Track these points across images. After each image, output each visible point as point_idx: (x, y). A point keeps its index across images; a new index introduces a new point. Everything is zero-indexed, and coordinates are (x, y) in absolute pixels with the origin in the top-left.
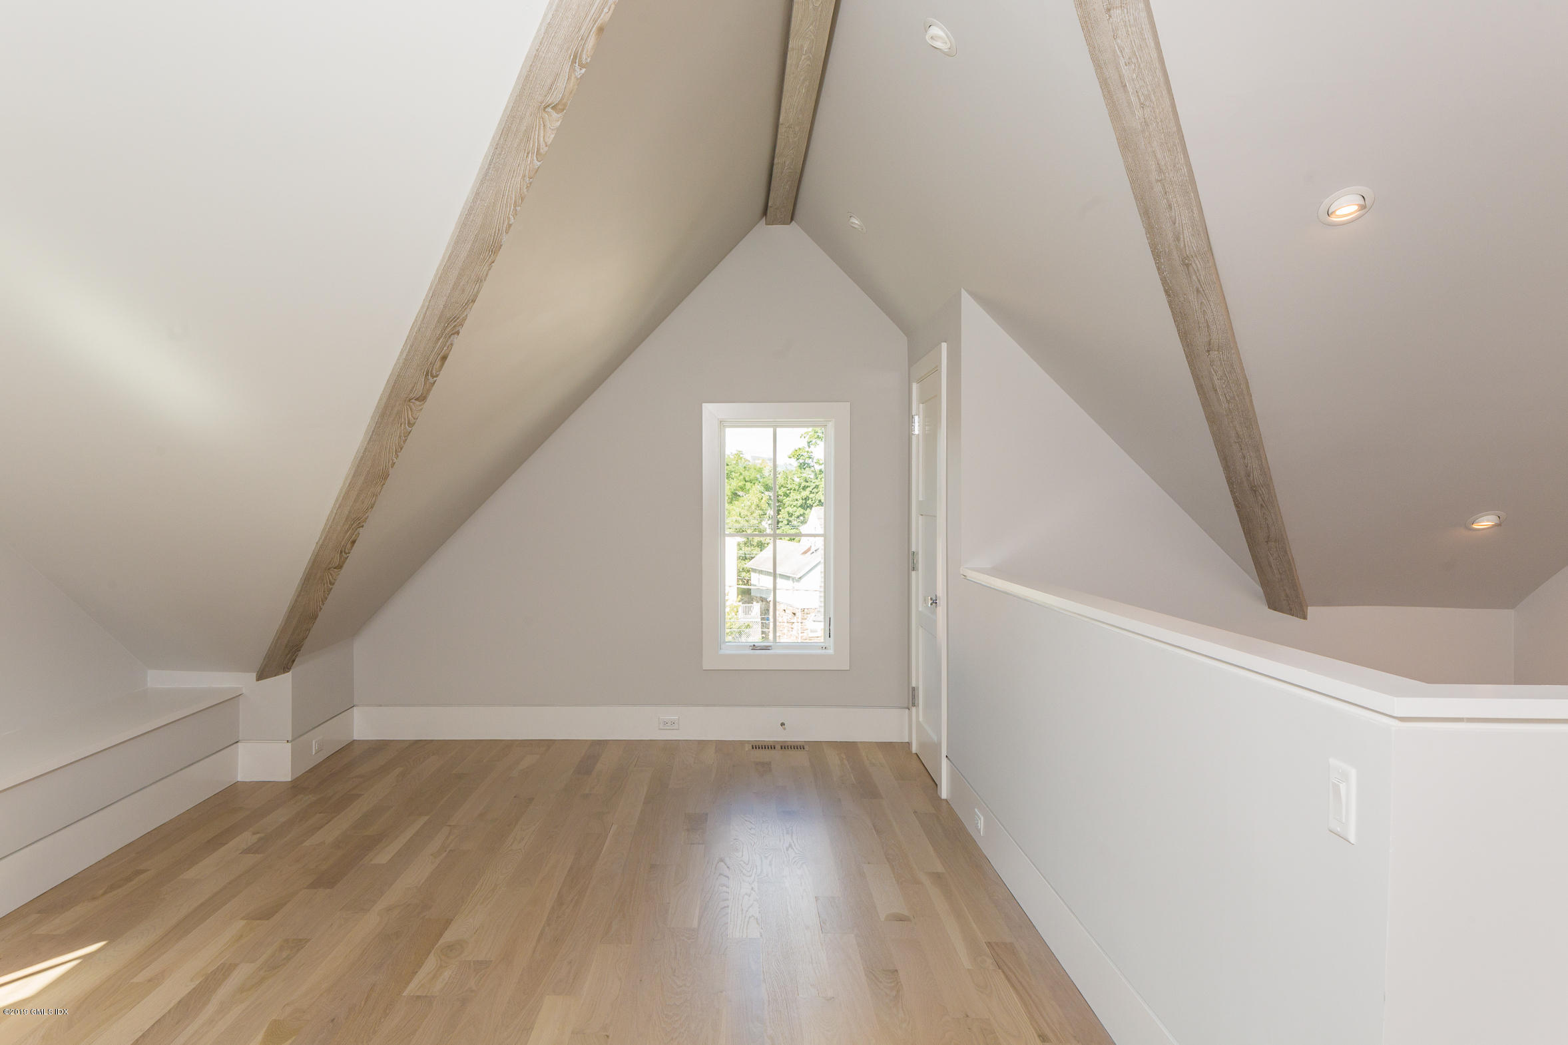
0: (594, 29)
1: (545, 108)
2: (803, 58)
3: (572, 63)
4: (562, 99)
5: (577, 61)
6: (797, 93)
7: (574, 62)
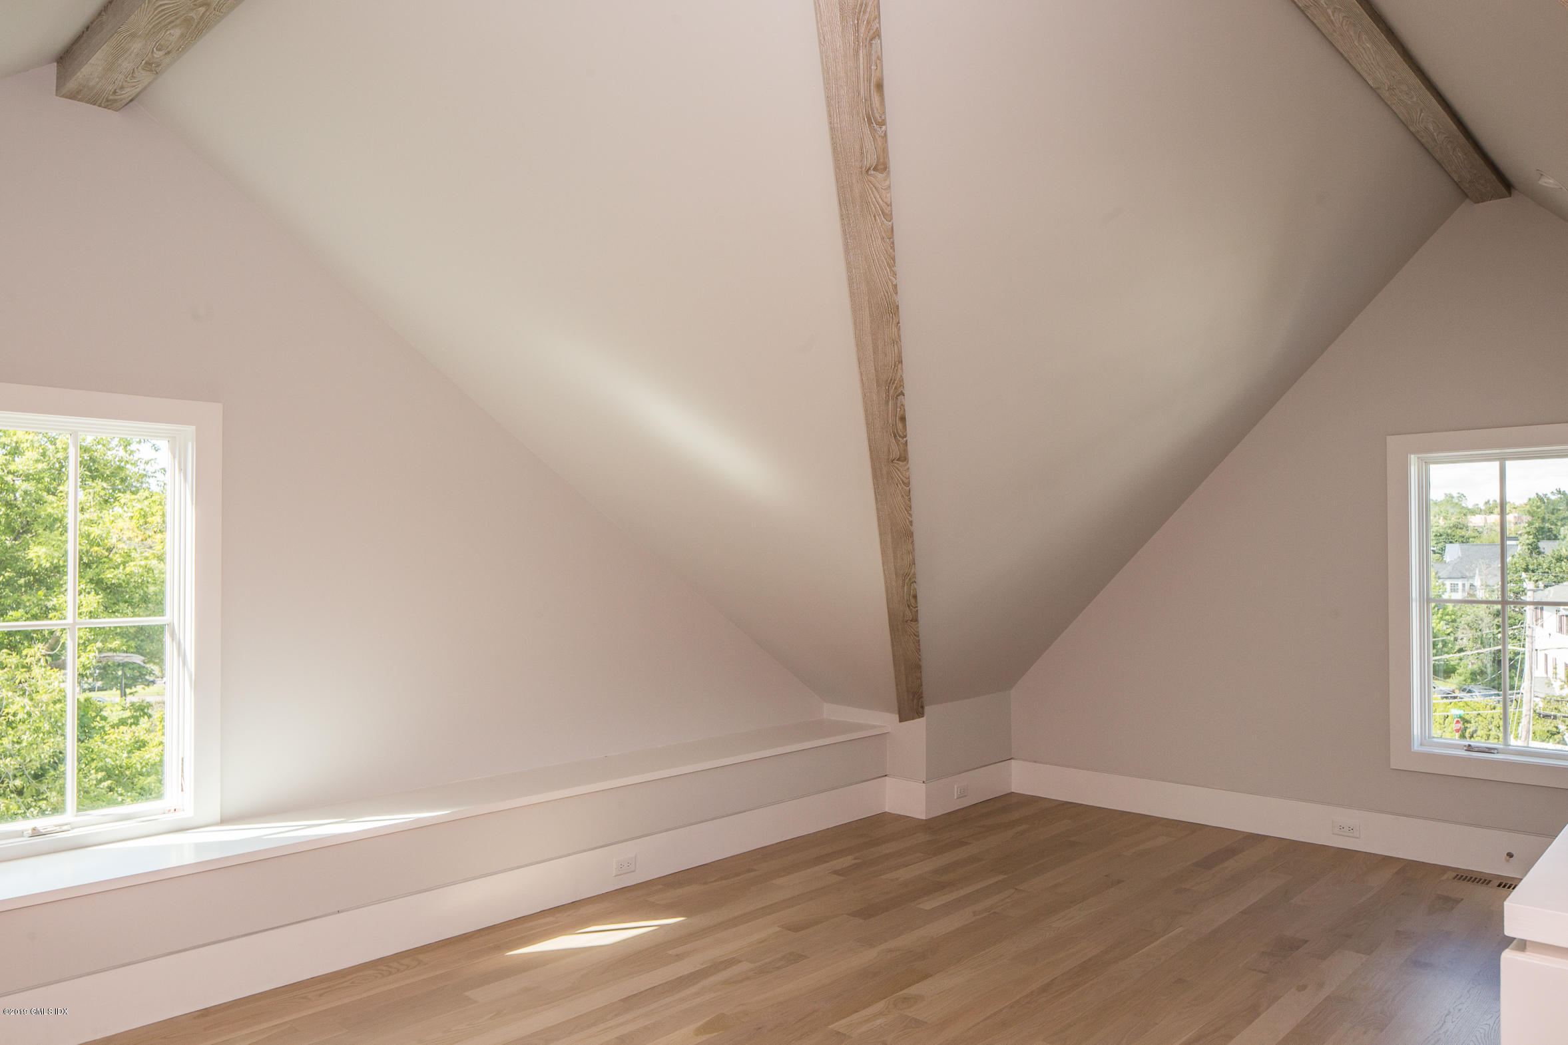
0: (872, 88)
1: (867, 172)
2: (1330, 13)
3: (869, 124)
4: (878, 159)
5: (873, 121)
6: (1363, 51)
7: (870, 123)
